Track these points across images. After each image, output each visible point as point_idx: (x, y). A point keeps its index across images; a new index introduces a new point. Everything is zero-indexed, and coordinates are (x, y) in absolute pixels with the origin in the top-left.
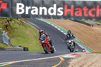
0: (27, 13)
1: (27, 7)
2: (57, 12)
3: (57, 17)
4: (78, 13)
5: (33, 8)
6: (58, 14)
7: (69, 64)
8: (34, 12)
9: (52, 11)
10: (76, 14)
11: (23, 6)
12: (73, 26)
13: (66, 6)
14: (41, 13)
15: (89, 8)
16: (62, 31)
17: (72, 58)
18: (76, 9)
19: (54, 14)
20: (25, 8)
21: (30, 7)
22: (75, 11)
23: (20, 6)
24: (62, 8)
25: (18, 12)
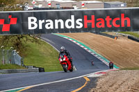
3: (75, 30)
4: (100, 24)
5: (47, 21)
6: (77, 27)
7: (96, 85)
8: (49, 26)
10: (98, 26)
12: (94, 39)
15: (113, 17)
16: (82, 46)
17: (99, 78)
18: (97, 20)
20: (37, 23)
21: (43, 21)
22: (96, 22)
23: (32, 20)
25: (30, 28)
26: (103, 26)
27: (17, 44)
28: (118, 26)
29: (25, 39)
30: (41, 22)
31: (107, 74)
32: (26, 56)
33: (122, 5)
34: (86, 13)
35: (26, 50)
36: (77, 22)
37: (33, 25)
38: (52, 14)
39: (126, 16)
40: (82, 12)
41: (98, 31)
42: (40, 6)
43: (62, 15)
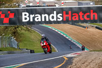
0: (31, 20)
1: (31, 15)
2: (57, 18)
3: (57, 22)
5: (36, 15)
7: (72, 62)
8: (38, 19)
9: (53, 17)
11: (28, 14)
12: (71, 29)
13: (64, 12)
14: (43, 20)
15: (84, 13)
16: (62, 34)
17: (74, 57)
19: (55, 19)
21: (33, 15)
23: (25, 15)
24: (61, 15)
26: (77, 19)
27: (14, 33)
28: (88, 19)
29: (20, 28)
30: (32, 16)
31: (80, 55)
32: (21, 41)
33: (92, 4)
34: (65, 9)
35: (21, 37)
36: (58, 16)
37: (26, 19)
38: (40, 10)
39: (94, 12)
40: (62, 8)
41: (74, 23)
42: (31, 4)
43: (47, 11)
